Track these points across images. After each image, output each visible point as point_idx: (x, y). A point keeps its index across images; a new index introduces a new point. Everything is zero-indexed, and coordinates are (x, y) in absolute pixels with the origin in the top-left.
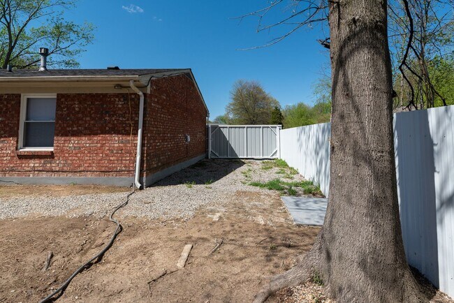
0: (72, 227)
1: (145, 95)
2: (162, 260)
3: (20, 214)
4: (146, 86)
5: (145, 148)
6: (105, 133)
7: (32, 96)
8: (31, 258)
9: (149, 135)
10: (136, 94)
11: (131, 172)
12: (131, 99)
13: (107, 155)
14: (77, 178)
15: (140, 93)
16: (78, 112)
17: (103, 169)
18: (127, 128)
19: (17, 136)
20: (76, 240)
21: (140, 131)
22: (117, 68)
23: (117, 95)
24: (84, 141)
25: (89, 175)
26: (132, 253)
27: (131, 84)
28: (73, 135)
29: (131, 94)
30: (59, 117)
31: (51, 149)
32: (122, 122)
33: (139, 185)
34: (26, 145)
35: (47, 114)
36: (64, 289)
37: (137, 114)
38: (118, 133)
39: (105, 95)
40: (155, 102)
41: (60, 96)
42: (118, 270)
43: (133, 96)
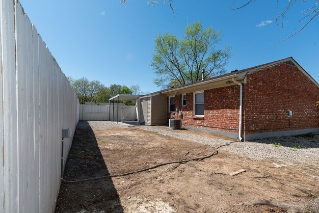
0: (200, 147)
1: (243, 84)
2: (225, 169)
3: (189, 139)
4: (243, 79)
5: (244, 117)
6: (224, 109)
7: (197, 92)
8: (183, 152)
9: (247, 109)
10: (237, 85)
11: (237, 130)
12: (235, 88)
13: (225, 120)
14: (213, 130)
15: (240, 84)
16: (212, 98)
17: (223, 127)
18: (234, 105)
19: (193, 110)
20: (199, 151)
21: (240, 107)
22: (236, 71)
23: (228, 87)
24: (215, 112)
25: (218, 130)
26: (215, 163)
27: (233, 80)
28: (211, 110)
29: (235, 85)
30: (205, 101)
31: (203, 116)
32: (231, 102)
33: (241, 139)
34: (196, 114)
35: (201, 100)
36: (186, 162)
37: (239, 97)
38: (230, 108)
39: (223, 88)
40: (251, 88)
41: (205, 91)
42: (206, 165)
43: (236, 87)
